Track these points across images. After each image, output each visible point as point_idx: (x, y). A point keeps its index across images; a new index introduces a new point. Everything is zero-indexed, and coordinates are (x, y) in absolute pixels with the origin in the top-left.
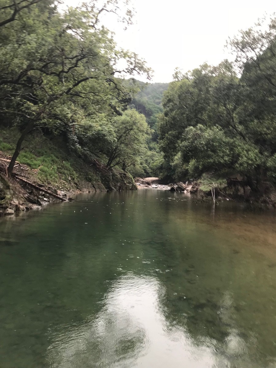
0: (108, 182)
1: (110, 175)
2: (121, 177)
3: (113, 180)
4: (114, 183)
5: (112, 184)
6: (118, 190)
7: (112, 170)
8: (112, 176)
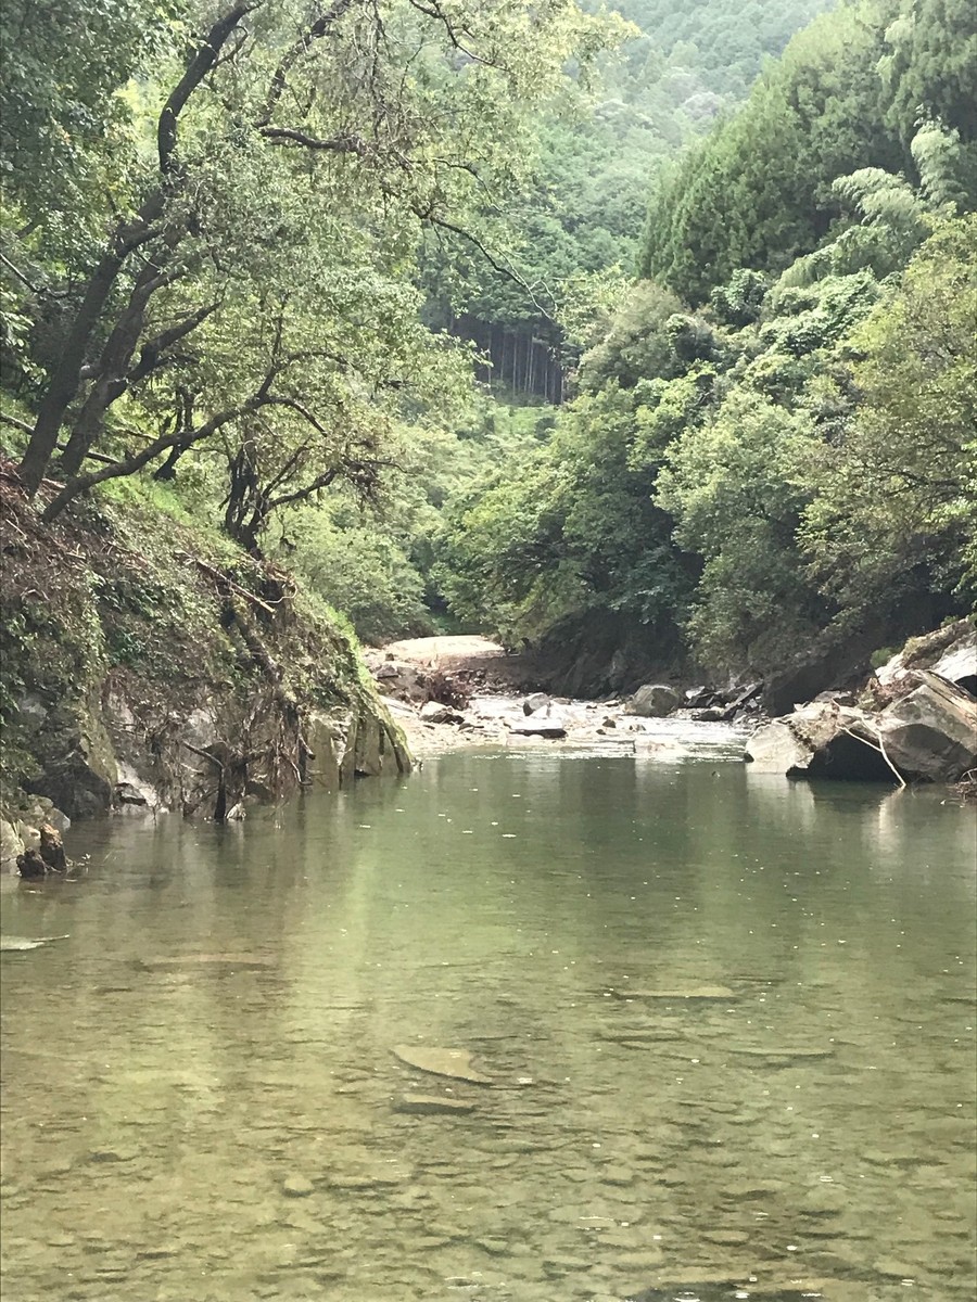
0: (47, 700)
1: (76, 600)
2: (228, 618)
3: (126, 660)
4: (142, 713)
5: (108, 720)
6: (205, 814)
7: (102, 527)
8: (105, 607)
